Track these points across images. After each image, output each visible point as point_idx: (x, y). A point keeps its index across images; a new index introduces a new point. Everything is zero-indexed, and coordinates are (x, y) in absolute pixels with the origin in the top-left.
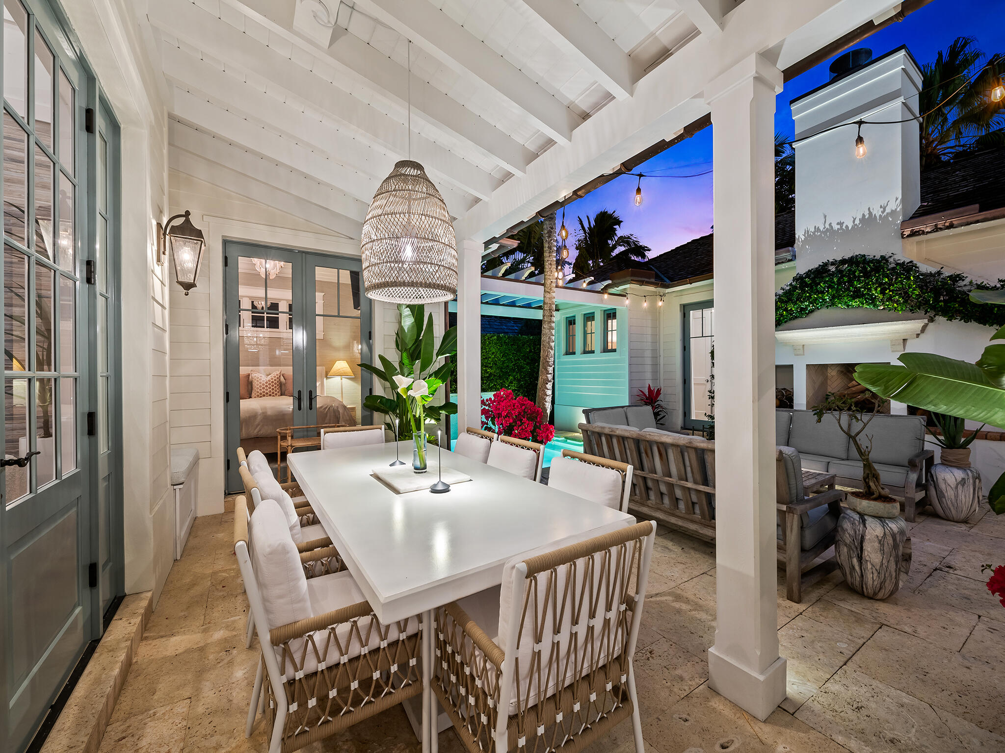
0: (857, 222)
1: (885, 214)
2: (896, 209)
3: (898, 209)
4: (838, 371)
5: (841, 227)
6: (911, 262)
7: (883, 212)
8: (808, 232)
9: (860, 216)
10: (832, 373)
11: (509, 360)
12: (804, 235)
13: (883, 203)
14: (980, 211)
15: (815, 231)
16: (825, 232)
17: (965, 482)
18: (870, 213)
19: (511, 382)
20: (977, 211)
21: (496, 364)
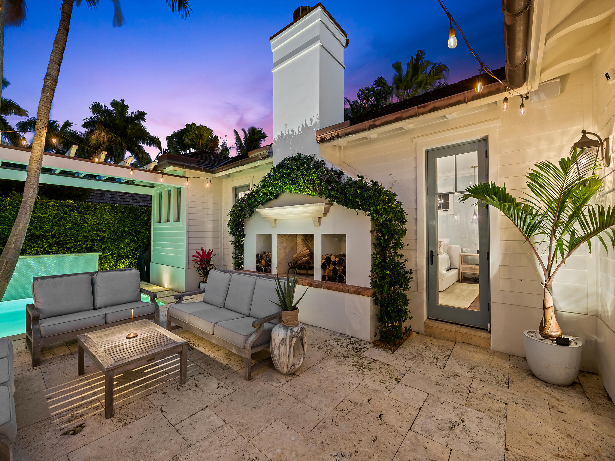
0: (300, 130)
1: (312, 125)
2: (317, 122)
3: (318, 122)
4: (302, 239)
5: (293, 133)
6: (323, 161)
7: (311, 124)
8: (278, 135)
9: (301, 126)
10: (299, 240)
11: (125, 226)
12: (277, 138)
13: (311, 117)
14: (351, 125)
15: (282, 136)
16: (285, 136)
17: (284, 342)
18: (306, 124)
19: (128, 244)
20: (349, 126)
21: (109, 229)
